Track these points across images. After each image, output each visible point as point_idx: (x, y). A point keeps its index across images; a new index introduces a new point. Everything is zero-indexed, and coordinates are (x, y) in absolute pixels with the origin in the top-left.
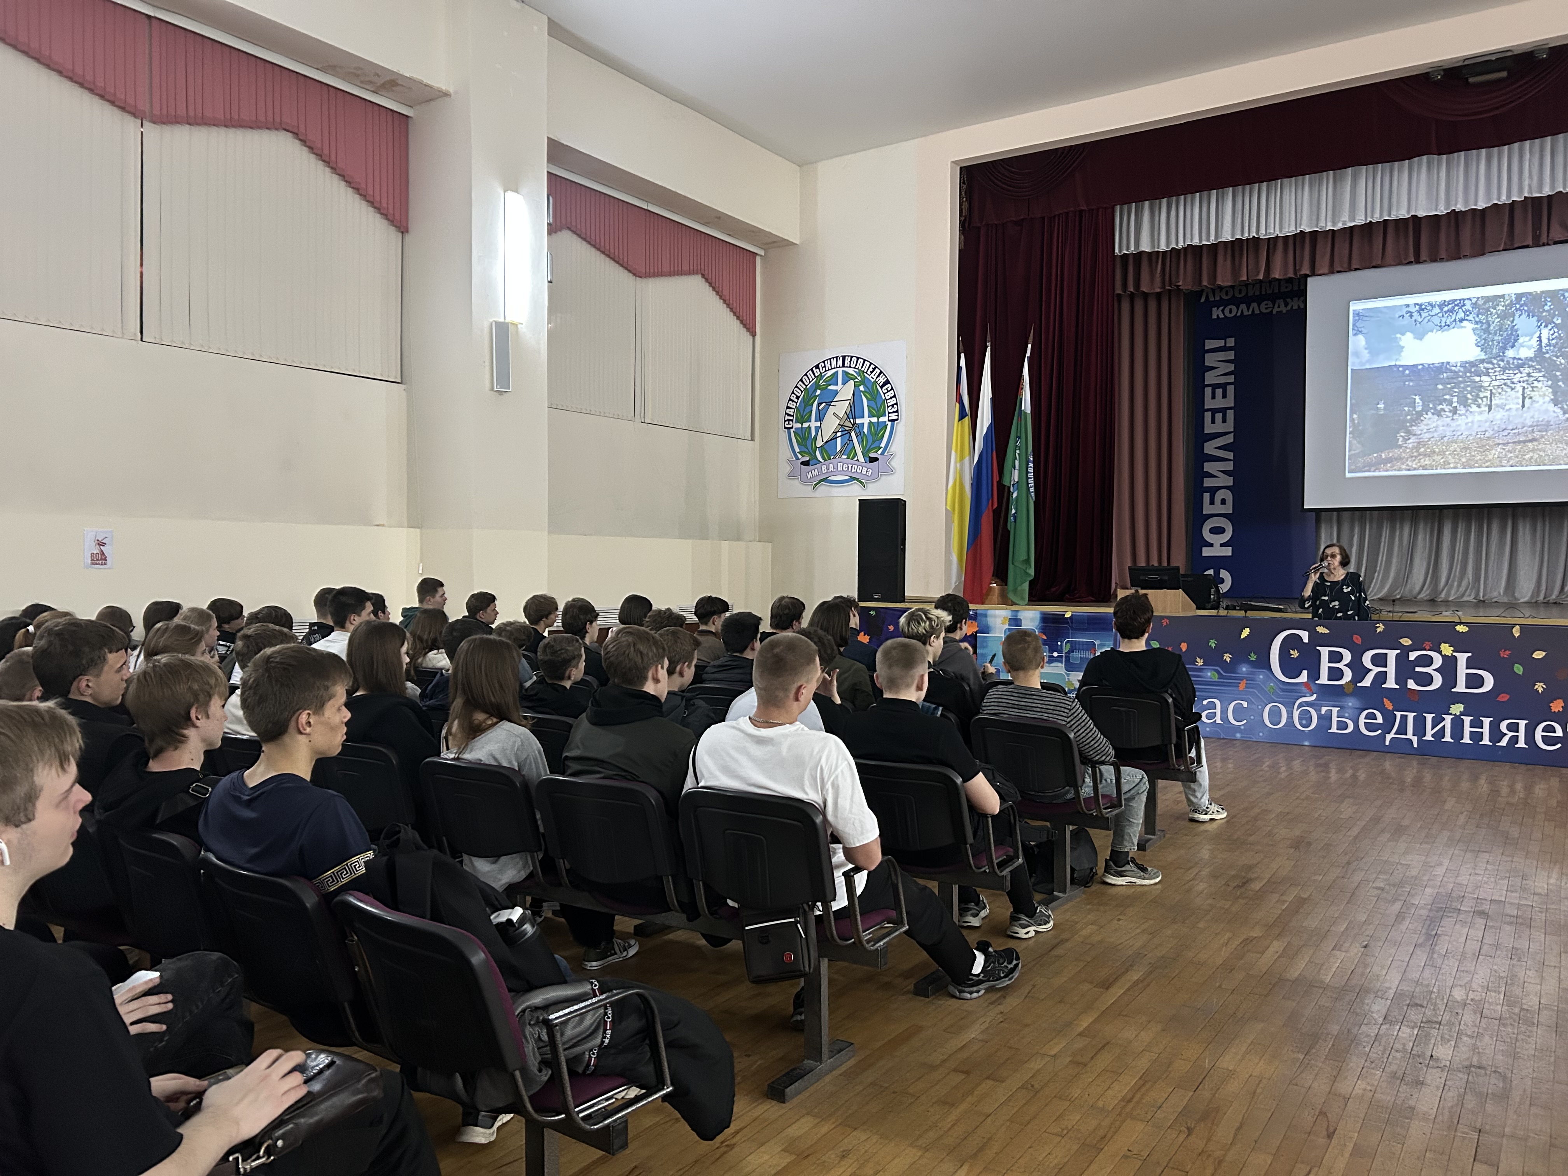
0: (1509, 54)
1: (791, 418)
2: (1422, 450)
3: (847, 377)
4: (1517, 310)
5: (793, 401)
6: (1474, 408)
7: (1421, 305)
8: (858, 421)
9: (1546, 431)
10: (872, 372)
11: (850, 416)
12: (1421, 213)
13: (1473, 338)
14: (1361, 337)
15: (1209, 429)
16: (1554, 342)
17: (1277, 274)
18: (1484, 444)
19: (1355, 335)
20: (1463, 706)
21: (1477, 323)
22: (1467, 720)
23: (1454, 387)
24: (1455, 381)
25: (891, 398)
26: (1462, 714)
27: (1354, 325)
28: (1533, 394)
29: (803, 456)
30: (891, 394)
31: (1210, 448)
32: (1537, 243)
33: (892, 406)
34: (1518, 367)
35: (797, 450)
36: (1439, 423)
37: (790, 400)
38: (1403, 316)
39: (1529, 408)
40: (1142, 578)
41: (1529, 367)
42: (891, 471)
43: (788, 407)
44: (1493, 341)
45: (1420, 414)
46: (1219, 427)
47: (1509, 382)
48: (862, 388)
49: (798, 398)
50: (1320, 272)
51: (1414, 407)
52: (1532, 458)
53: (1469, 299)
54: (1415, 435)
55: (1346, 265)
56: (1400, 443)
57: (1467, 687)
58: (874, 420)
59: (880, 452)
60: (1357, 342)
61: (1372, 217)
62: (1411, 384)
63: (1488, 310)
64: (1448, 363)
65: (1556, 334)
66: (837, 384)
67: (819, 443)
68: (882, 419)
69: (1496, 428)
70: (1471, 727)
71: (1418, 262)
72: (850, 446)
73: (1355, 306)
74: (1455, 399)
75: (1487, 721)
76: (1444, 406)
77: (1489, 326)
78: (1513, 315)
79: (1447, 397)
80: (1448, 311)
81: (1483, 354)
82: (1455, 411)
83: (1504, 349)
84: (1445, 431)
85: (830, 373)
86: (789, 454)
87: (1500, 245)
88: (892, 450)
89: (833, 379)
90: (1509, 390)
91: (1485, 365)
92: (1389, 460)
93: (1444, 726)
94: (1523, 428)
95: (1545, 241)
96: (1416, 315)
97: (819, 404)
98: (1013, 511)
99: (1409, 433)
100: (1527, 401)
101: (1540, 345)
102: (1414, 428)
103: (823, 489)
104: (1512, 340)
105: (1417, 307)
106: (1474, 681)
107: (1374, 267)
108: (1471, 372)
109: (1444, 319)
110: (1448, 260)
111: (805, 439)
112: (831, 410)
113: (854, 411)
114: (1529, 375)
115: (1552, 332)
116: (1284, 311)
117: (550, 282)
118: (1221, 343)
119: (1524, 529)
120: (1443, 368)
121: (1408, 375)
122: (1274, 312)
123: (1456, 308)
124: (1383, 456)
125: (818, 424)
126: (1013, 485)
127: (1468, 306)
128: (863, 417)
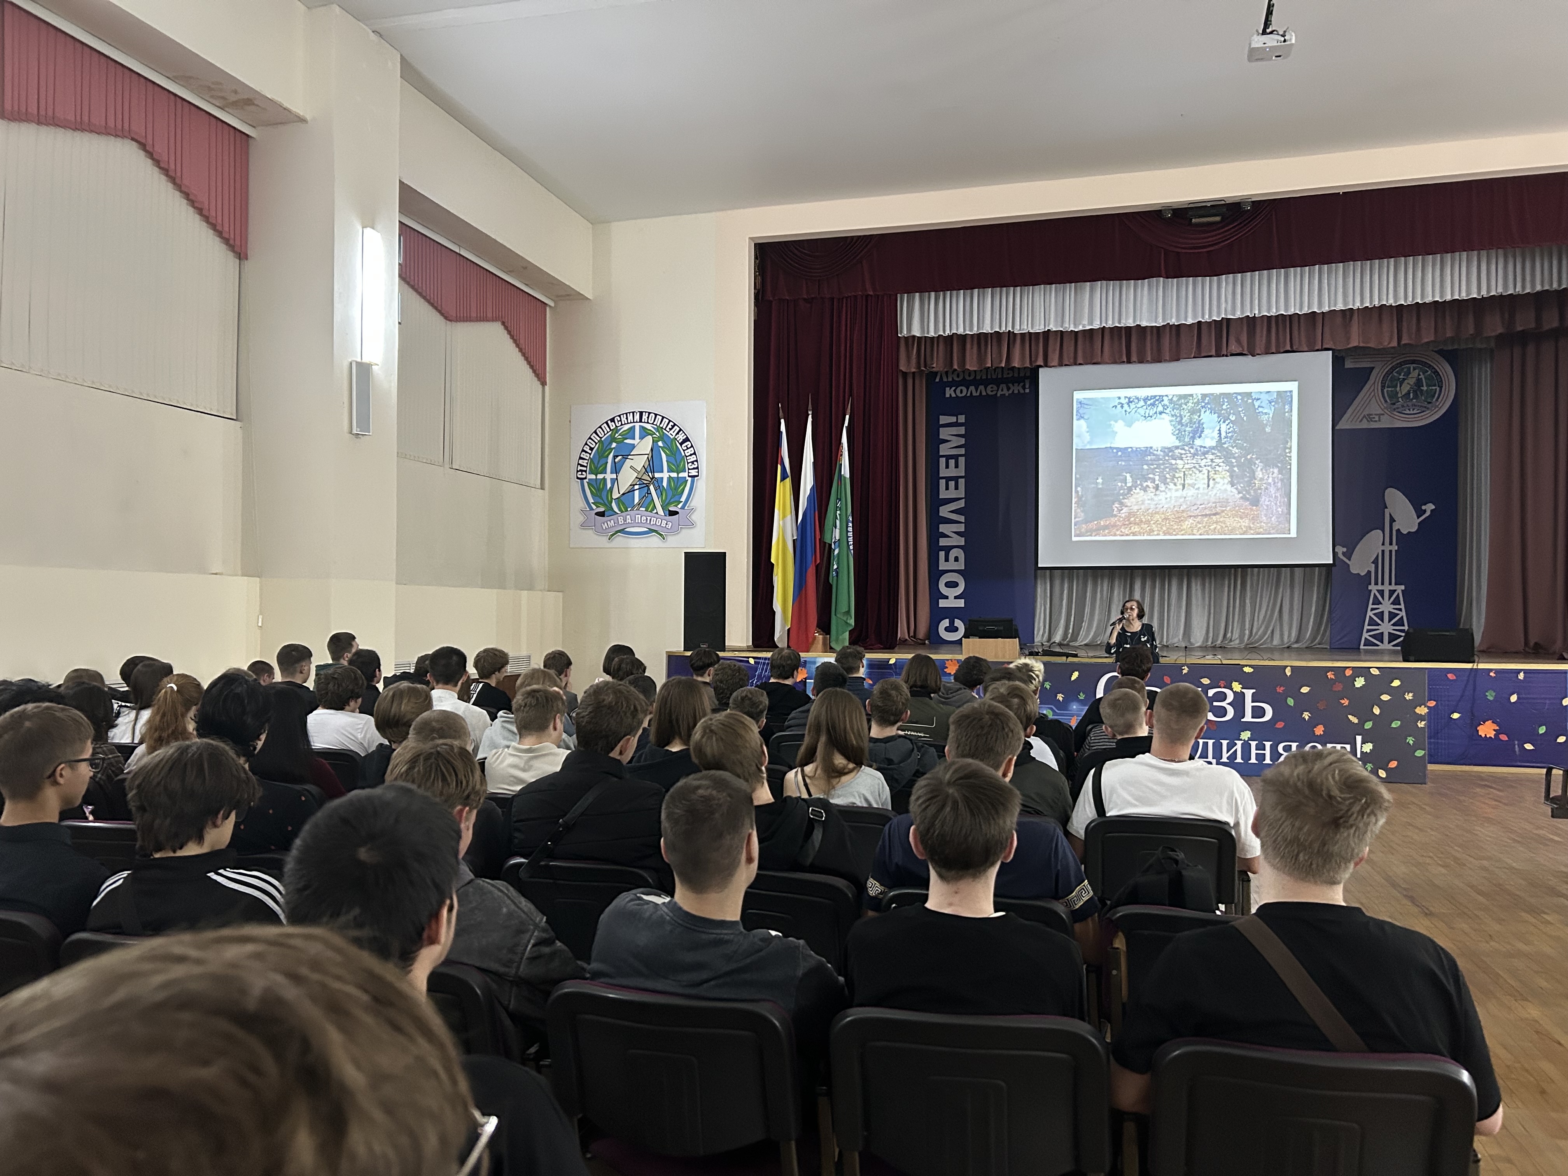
0: (1223, 202)
1: (585, 469)
2: (1132, 519)
3: (645, 433)
4: (1202, 407)
5: (586, 452)
6: (1171, 486)
7: (1129, 398)
8: (657, 475)
9: (1226, 507)
10: (670, 429)
11: (648, 470)
12: (1144, 324)
13: (1170, 428)
14: (1082, 422)
15: (943, 495)
16: (1230, 435)
17: (1016, 364)
18: (1180, 517)
19: (1078, 420)
20: (1249, 733)
21: (1172, 416)
22: (1253, 744)
23: (1156, 468)
24: (1157, 463)
25: (691, 455)
26: (1249, 739)
27: (1077, 411)
28: (1215, 476)
29: (598, 507)
30: (691, 451)
31: (944, 511)
32: (1218, 355)
33: (693, 462)
34: (1204, 454)
35: (591, 500)
36: (1145, 497)
37: (583, 451)
38: (1116, 407)
39: (1213, 488)
40: (981, 628)
41: (1213, 454)
42: (692, 525)
43: (581, 458)
44: (1185, 431)
45: (1130, 489)
46: (952, 494)
47: (1197, 465)
48: (660, 444)
49: (591, 449)
50: (1052, 365)
51: (1126, 483)
52: (1215, 528)
53: (1167, 396)
54: (1126, 506)
55: (1072, 361)
56: (1115, 513)
57: (1252, 718)
58: (674, 475)
59: (680, 506)
60: (1080, 426)
61: (1106, 323)
62: (1123, 463)
63: (1181, 405)
64: (1151, 448)
65: (1231, 429)
66: (634, 439)
67: (616, 495)
68: (681, 475)
69: (1188, 503)
70: (1256, 750)
71: (1129, 362)
72: (649, 499)
73: (1078, 395)
74: (1157, 478)
75: (1268, 744)
76: (1149, 483)
77: (1182, 419)
78: (1200, 411)
79: (1151, 476)
80: (1151, 404)
81: (1177, 441)
82: (1157, 488)
83: (1193, 438)
84: (1149, 504)
85: (626, 427)
86: (582, 504)
87: (1191, 355)
88: (692, 504)
89: (631, 433)
90: (1197, 472)
91: (1180, 451)
92: (1106, 527)
93: (1236, 750)
94: (1208, 503)
95: (1225, 353)
96: (1126, 406)
97: (615, 457)
98: (835, 567)
99: (1121, 504)
100: (1211, 482)
101: (1220, 436)
102: (1126, 500)
103: (620, 540)
104: (1198, 431)
105: (1127, 399)
106: (1258, 712)
107: (1094, 364)
108: (1169, 456)
109: (1148, 411)
110: (1151, 363)
111: (600, 490)
112: (628, 463)
113: (653, 465)
114: (1212, 460)
115: (1228, 427)
116: (1007, 395)
117: (400, 323)
118: (953, 419)
119: (1196, 585)
120: (1148, 451)
121: (1121, 456)
122: (999, 395)
123: (1157, 402)
124: (1102, 523)
125: (614, 476)
126: (835, 543)
127: (1166, 402)
128: (662, 472)
